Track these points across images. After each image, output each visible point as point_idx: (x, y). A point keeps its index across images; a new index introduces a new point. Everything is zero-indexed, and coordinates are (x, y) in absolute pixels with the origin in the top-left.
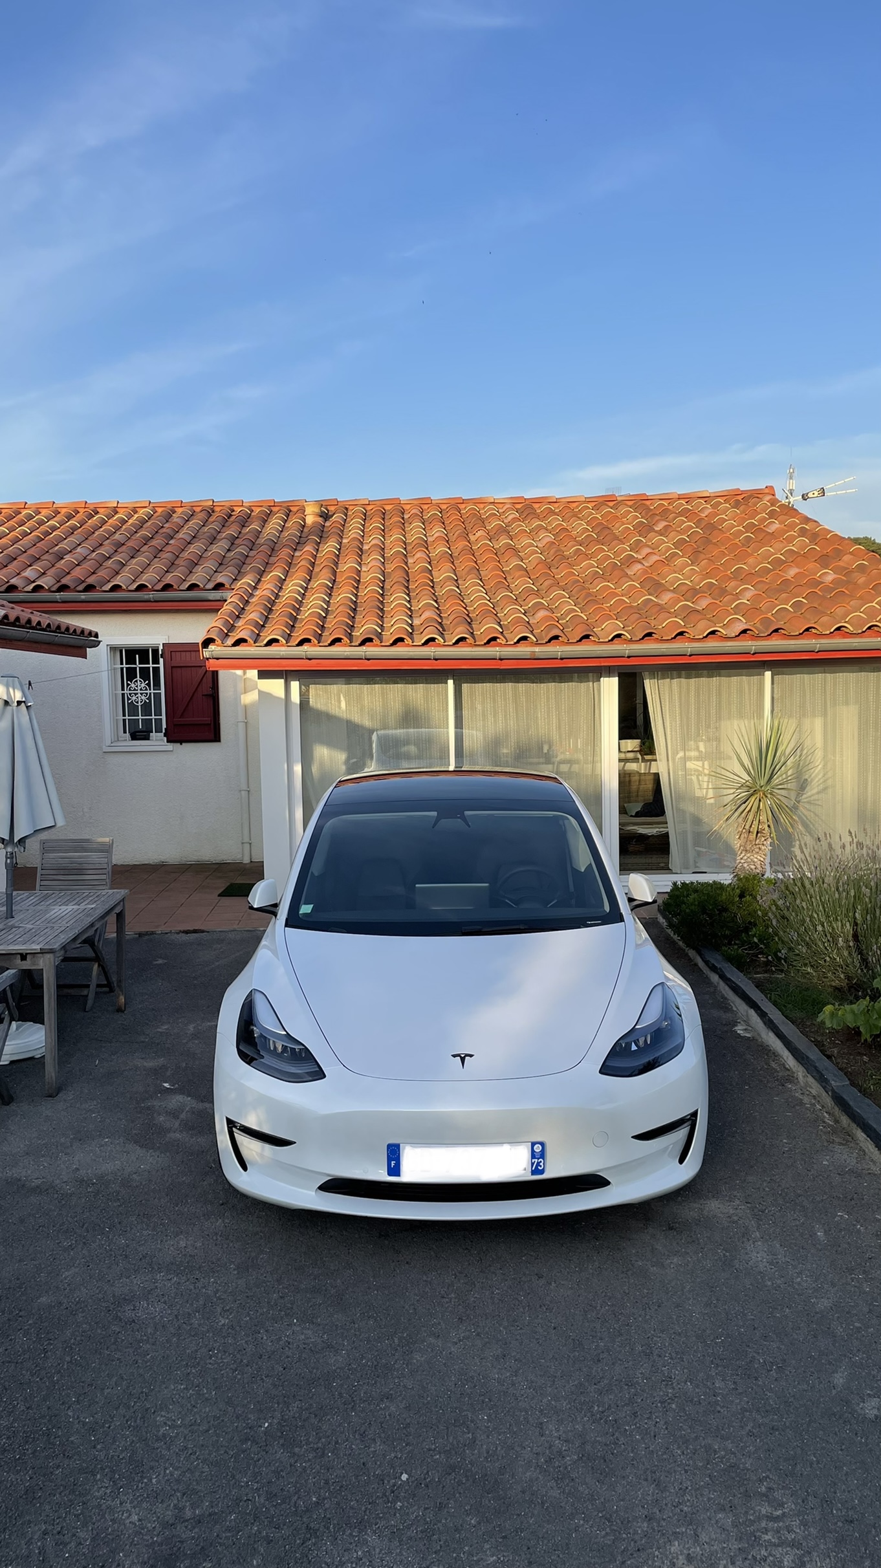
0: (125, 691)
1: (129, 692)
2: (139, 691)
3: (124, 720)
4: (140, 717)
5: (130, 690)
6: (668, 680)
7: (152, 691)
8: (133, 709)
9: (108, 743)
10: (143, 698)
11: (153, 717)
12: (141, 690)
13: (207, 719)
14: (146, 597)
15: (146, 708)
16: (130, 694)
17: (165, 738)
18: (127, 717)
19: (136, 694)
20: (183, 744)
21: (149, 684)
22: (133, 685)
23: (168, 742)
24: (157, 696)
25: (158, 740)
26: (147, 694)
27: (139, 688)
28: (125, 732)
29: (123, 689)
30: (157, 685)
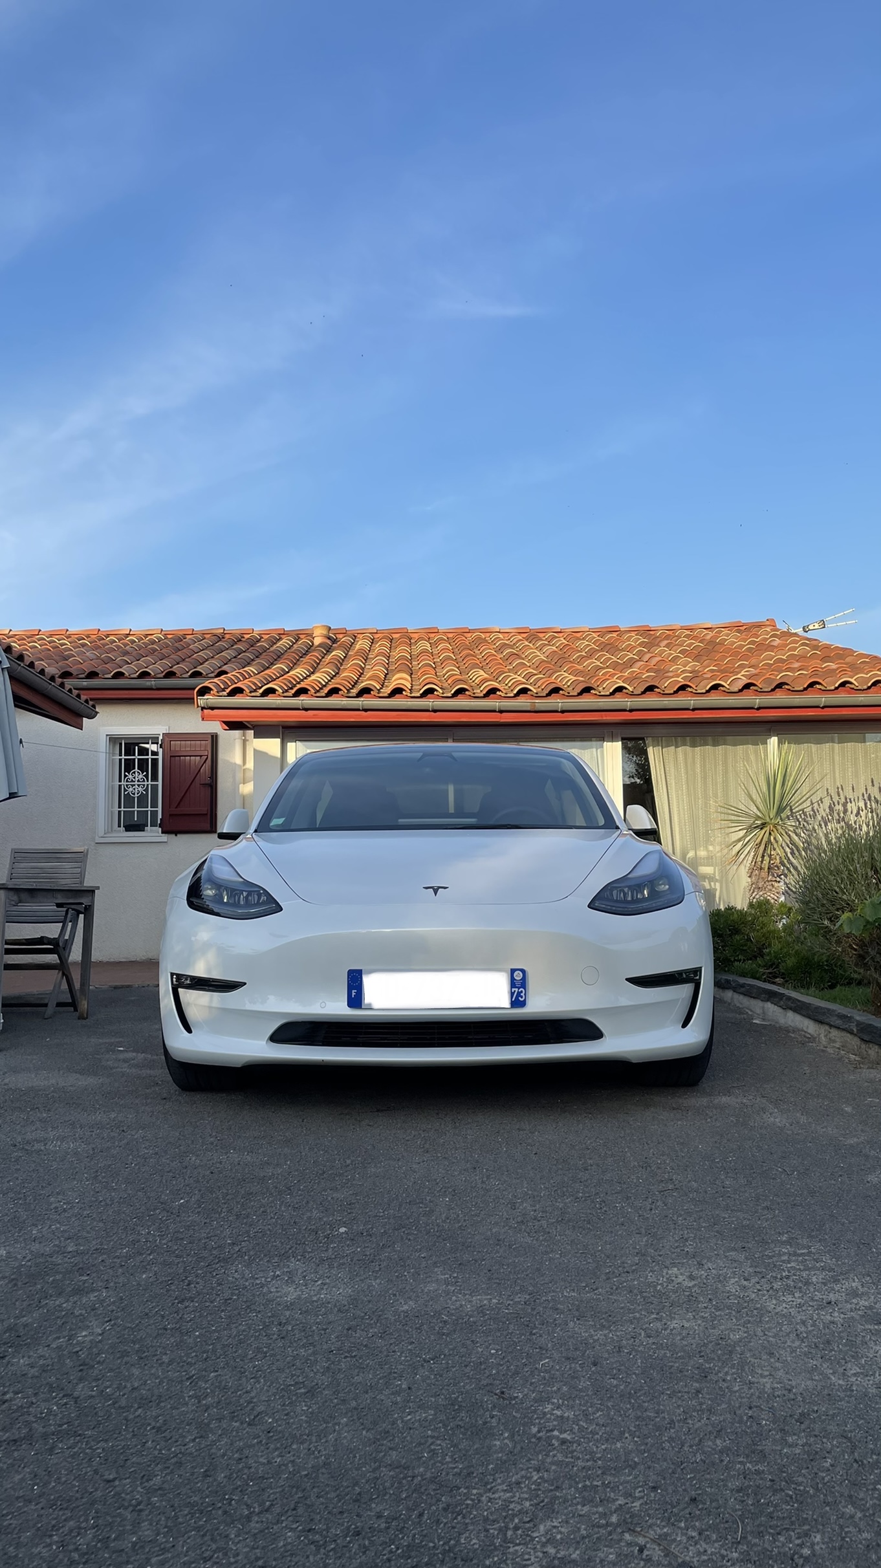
0: (123, 783)
1: (125, 783)
2: (136, 783)
3: (120, 812)
4: (136, 809)
5: (127, 781)
6: (673, 747)
7: (150, 782)
8: (129, 800)
9: (102, 834)
10: (140, 789)
11: (149, 809)
12: (138, 781)
13: (204, 809)
14: (148, 684)
15: (142, 800)
16: (127, 785)
17: (160, 829)
18: (122, 809)
19: (133, 785)
20: (178, 835)
21: (147, 776)
22: (130, 776)
23: (162, 833)
24: (155, 788)
25: (153, 833)
26: (144, 785)
27: (137, 779)
28: (119, 826)
29: (120, 781)
30: (155, 778)
